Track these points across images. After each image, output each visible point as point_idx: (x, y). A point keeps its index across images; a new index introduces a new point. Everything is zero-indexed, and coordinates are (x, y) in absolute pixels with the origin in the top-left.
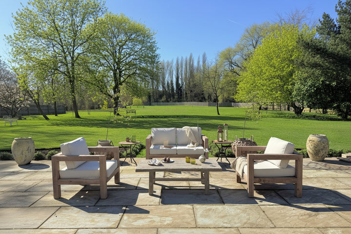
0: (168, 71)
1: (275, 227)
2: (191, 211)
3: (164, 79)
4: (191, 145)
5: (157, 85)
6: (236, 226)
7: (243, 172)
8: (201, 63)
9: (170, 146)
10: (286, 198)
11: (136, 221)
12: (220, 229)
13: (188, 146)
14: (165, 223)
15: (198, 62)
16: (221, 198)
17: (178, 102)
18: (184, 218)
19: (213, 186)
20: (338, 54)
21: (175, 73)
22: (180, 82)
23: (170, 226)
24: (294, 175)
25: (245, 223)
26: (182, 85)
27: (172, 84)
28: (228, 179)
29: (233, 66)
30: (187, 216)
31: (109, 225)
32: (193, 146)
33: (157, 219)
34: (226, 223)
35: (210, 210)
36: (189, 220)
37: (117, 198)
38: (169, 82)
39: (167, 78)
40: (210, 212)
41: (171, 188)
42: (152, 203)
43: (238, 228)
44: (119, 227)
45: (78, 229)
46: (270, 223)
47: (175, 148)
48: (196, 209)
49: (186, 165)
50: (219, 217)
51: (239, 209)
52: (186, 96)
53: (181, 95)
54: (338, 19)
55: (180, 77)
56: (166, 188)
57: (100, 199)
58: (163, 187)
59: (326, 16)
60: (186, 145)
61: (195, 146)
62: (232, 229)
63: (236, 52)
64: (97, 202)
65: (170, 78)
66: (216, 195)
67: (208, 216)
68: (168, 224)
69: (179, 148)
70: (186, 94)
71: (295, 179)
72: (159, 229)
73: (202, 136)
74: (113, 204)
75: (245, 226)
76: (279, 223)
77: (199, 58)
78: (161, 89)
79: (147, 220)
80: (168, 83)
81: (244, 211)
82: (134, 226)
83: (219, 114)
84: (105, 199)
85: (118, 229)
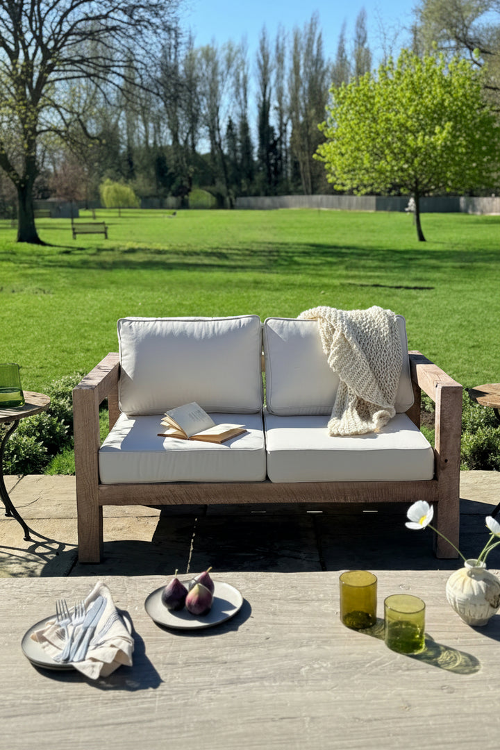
0: (230, 81)
3: (214, 111)
4: (350, 420)
5: (193, 133)
13: (333, 422)
15: (341, 51)
17: (267, 195)
21: (254, 87)
22: (273, 121)
26: (283, 132)
27: (245, 128)
38: (236, 121)
39: (227, 110)
52: (297, 174)
53: (278, 172)
55: (274, 103)
60: (319, 416)
61: (374, 425)
65: (238, 106)
70: (296, 165)
73: (413, 361)
80: (230, 126)
83: (422, 238)
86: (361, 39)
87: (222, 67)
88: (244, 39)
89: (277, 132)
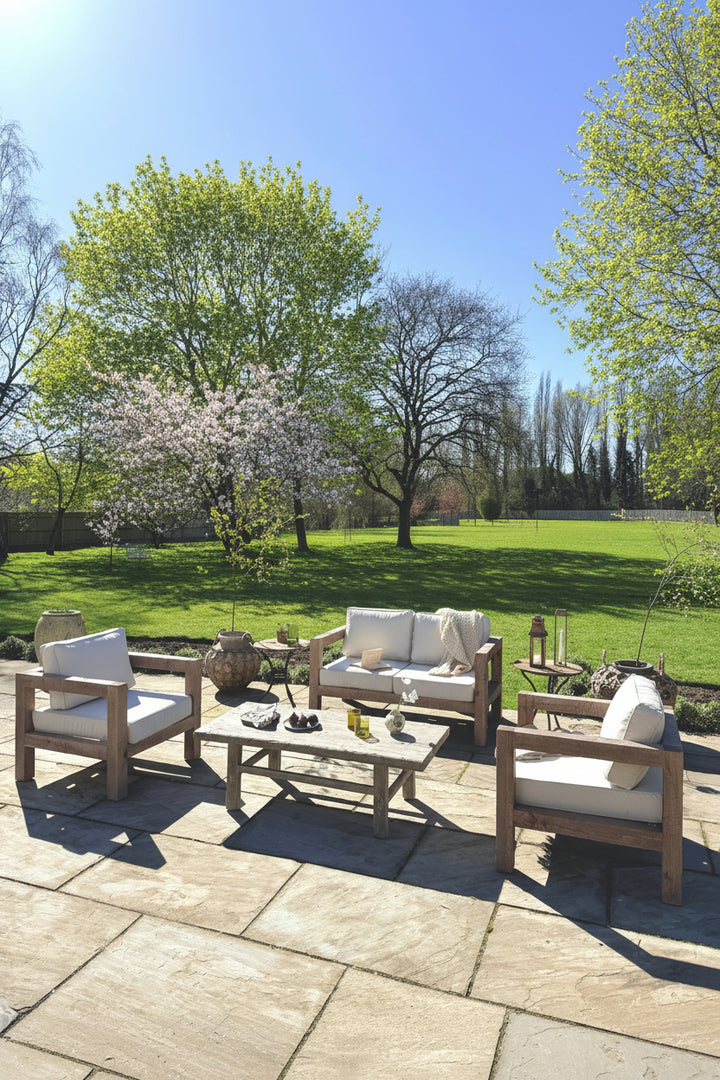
4: (444, 668)
5: (558, 458)
10: (619, 899)
11: (117, 881)
13: (433, 669)
14: (179, 904)
16: (412, 854)
18: (239, 898)
19: (428, 813)
23: (176, 916)
25: (387, 957)
26: (639, 455)
32: (446, 672)
36: (244, 909)
40: (330, 896)
41: (302, 801)
42: (209, 836)
44: (61, 889)
47: (393, 672)
48: (302, 877)
50: (334, 917)
51: (423, 903)
53: (634, 489)
56: (289, 796)
57: (105, 799)
58: (284, 793)
61: (456, 671)
64: (89, 808)
66: (407, 844)
67: (309, 905)
68: (183, 909)
69: (402, 673)
72: (145, 918)
74: (114, 821)
76: (493, 983)
78: (568, 468)
80: (591, 451)
81: (430, 914)
82: (102, 894)
84: (116, 802)
85: (55, 893)
89: (634, 455)
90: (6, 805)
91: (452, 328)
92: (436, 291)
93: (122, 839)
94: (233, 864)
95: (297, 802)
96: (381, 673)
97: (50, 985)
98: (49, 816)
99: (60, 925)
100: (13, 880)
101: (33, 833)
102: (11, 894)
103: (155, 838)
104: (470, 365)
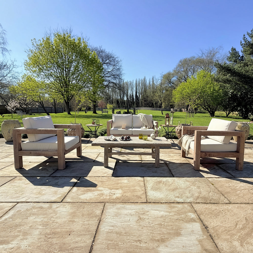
0: (130, 88)
1: (230, 203)
2: (142, 184)
3: (128, 92)
4: (144, 128)
5: (123, 96)
6: (188, 200)
7: (189, 148)
8: (151, 83)
9: (127, 128)
10: (229, 171)
11: (85, 194)
12: (172, 205)
13: (141, 128)
14: (114, 197)
15: (150, 82)
16: (170, 170)
18: (134, 191)
19: (162, 160)
20: (242, 74)
21: (134, 89)
22: (138, 95)
23: (118, 201)
24: (236, 150)
25: (198, 197)
27: (133, 96)
28: (174, 154)
29: (171, 84)
30: (137, 188)
31: (53, 199)
32: (146, 128)
33: (106, 192)
34: (178, 197)
35: (160, 182)
36: (139, 194)
37: (74, 169)
38: (131, 94)
39: (130, 92)
40: (161, 185)
41: (125, 162)
42: (105, 175)
43: (190, 203)
44: (63, 201)
45: (18, 202)
46: (223, 197)
47: (131, 129)
48: (147, 181)
49: (139, 141)
50: (169, 190)
51: (188, 181)
53: (138, 103)
54: (242, 50)
55: (138, 92)
56: (120, 161)
57: (58, 170)
58: (118, 160)
59: (234, 49)
60: (140, 128)
62: (186, 205)
63: (173, 75)
64: (54, 173)
65: (132, 92)
66: (166, 168)
67: (158, 188)
68: (117, 198)
69: (134, 129)
70: (142, 102)
71: (237, 154)
72: (107, 204)
73: (153, 121)
74: (68, 175)
75: (198, 201)
76: (233, 199)
77: (150, 79)
78: (125, 99)
79: (96, 193)
81: (194, 184)
82: (82, 199)
83: (163, 114)
84: (62, 170)
85: (61, 203)
86: (153, 81)
87: (129, 86)
88: (133, 81)
89: (138, 96)
90: (16, 177)
91: (106, 60)
92: (102, 51)
93: (74, 180)
94: (123, 181)
95: (123, 162)
96: (128, 130)
97: (89, 242)
98: (38, 178)
99: (73, 215)
100: (39, 202)
101: (35, 184)
102: (41, 208)
103: (86, 178)
104: (110, 70)
